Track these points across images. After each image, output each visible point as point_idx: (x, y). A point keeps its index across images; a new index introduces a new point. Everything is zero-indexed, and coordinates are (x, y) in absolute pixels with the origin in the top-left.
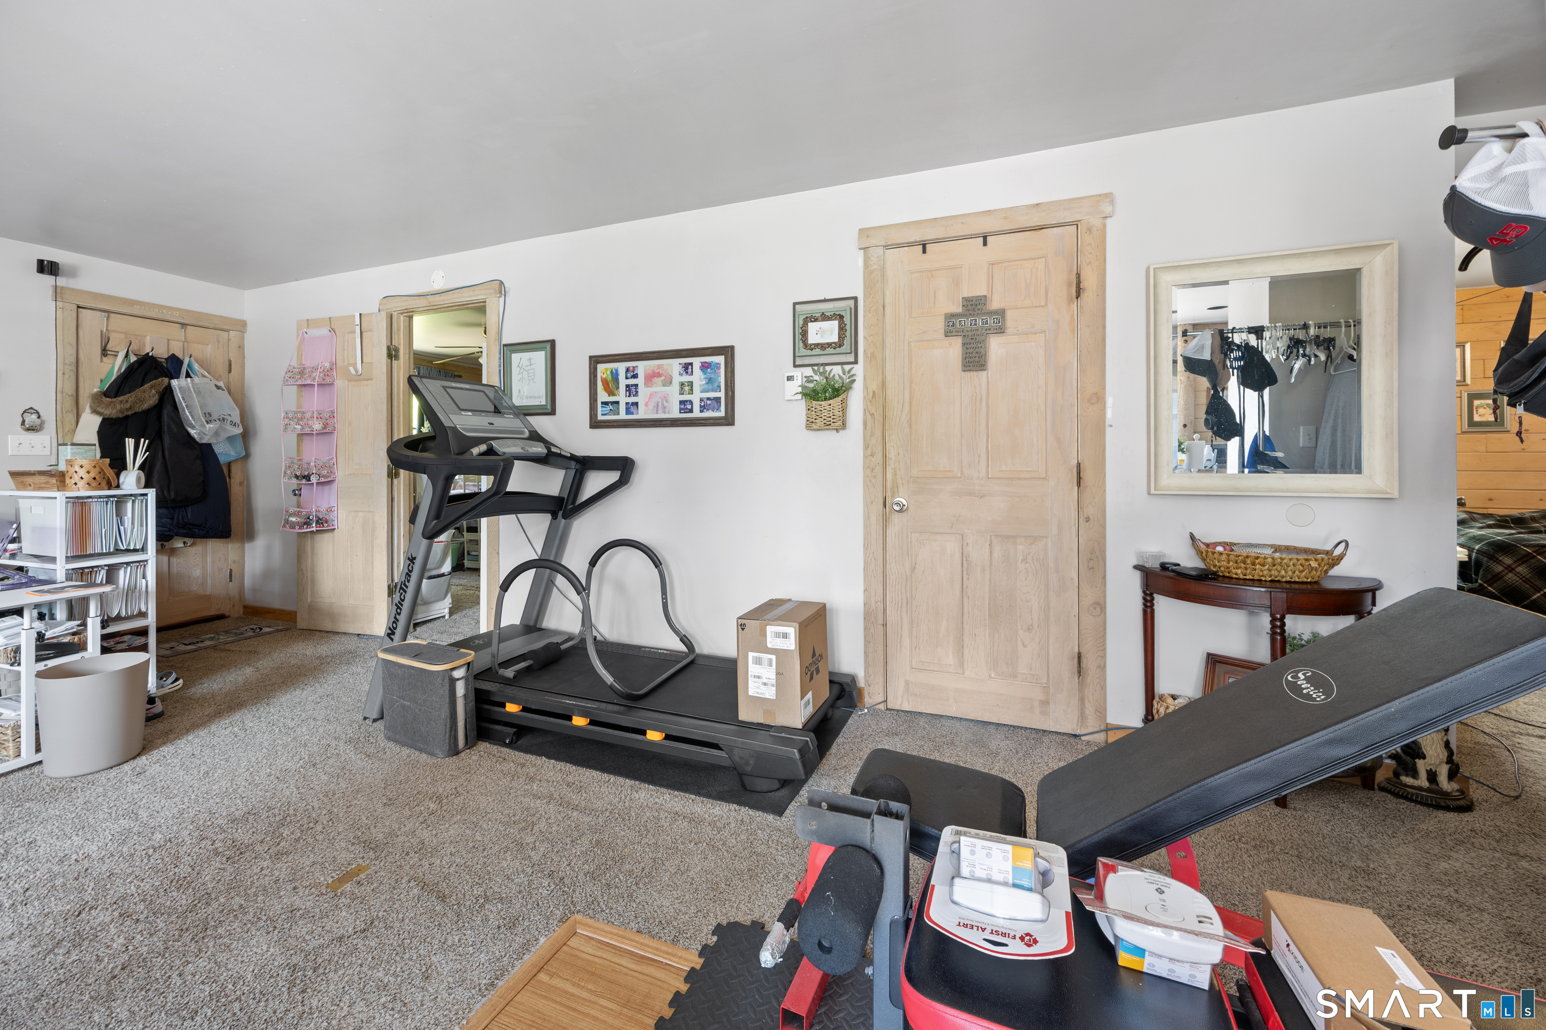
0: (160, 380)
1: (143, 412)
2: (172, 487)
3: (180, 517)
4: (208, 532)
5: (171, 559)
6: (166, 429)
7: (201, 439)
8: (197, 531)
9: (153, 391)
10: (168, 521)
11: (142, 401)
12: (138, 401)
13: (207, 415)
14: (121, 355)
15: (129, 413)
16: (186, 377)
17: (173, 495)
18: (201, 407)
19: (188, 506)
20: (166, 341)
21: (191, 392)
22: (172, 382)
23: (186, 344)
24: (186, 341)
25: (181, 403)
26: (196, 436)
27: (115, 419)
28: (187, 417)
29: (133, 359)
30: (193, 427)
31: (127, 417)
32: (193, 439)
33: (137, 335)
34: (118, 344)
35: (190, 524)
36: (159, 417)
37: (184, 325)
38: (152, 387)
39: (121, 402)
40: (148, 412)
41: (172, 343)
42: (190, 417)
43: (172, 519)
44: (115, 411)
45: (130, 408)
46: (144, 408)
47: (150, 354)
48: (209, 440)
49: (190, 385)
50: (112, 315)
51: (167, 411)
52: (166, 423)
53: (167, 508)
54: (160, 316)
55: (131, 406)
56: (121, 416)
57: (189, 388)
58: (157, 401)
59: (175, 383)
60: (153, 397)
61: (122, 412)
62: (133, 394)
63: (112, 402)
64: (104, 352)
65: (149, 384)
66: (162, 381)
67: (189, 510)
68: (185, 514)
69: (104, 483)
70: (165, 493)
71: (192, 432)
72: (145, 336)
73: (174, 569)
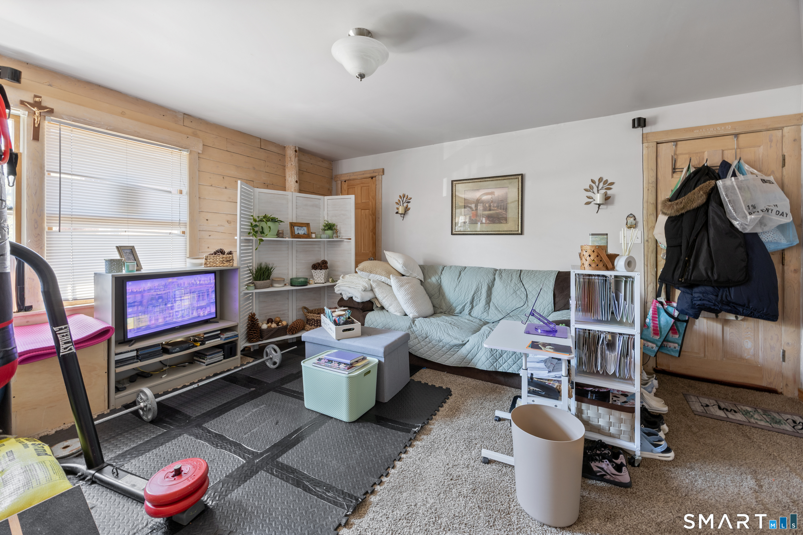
0: (707, 183)
1: (694, 210)
2: (715, 270)
3: (724, 296)
4: (752, 312)
5: (725, 328)
6: (711, 222)
7: (743, 229)
8: (741, 310)
9: (701, 192)
10: (714, 297)
11: (692, 201)
12: (689, 202)
13: (751, 208)
14: (685, 170)
15: (683, 211)
16: (732, 176)
17: (716, 277)
18: (744, 201)
19: (731, 287)
20: (721, 152)
21: (735, 189)
22: (718, 182)
23: (738, 150)
24: (738, 147)
25: (725, 199)
26: (738, 227)
27: (674, 217)
28: (730, 210)
29: (692, 170)
30: (736, 220)
31: (682, 215)
32: (736, 229)
33: (697, 153)
34: (683, 164)
35: (733, 303)
36: (706, 213)
37: (736, 135)
38: (701, 189)
39: (677, 203)
40: (697, 209)
41: (726, 152)
42: (732, 211)
43: (717, 296)
44: (673, 211)
45: (683, 208)
46: (694, 206)
47: (706, 165)
48: (752, 229)
49: (734, 183)
50: (679, 143)
51: (713, 206)
52: (711, 217)
53: (713, 287)
54: (715, 133)
55: (684, 206)
56: (678, 214)
57: (733, 186)
58: (705, 201)
59: (720, 183)
60: (701, 197)
61: (678, 211)
62: (686, 197)
63: (671, 205)
64: (674, 170)
65: (698, 188)
66: (709, 183)
67: (732, 290)
68: (728, 294)
69: (601, 265)
70: (710, 274)
71: (736, 223)
72: (704, 152)
73: (728, 336)
